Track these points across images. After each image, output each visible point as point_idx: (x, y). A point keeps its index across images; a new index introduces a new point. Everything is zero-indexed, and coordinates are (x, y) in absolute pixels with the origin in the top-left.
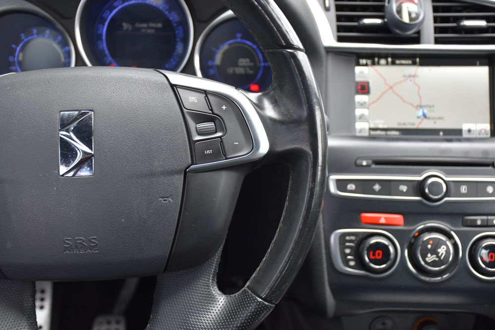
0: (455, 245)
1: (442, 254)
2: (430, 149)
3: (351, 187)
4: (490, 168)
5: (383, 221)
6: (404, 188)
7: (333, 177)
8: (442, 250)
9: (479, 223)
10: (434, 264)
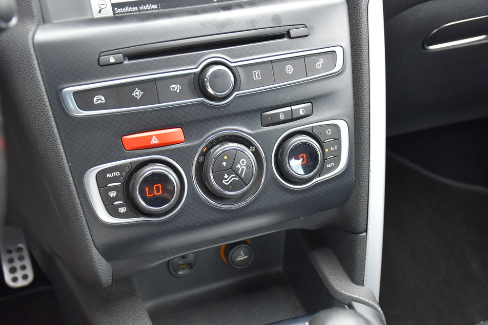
0: (256, 153)
1: (243, 169)
2: (203, 24)
3: (99, 99)
4: (285, 39)
5: (155, 141)
6: (176, 88)
7: (69, 90)
8: (241, 166)
9: (282, 118)
10: (234, 186)
